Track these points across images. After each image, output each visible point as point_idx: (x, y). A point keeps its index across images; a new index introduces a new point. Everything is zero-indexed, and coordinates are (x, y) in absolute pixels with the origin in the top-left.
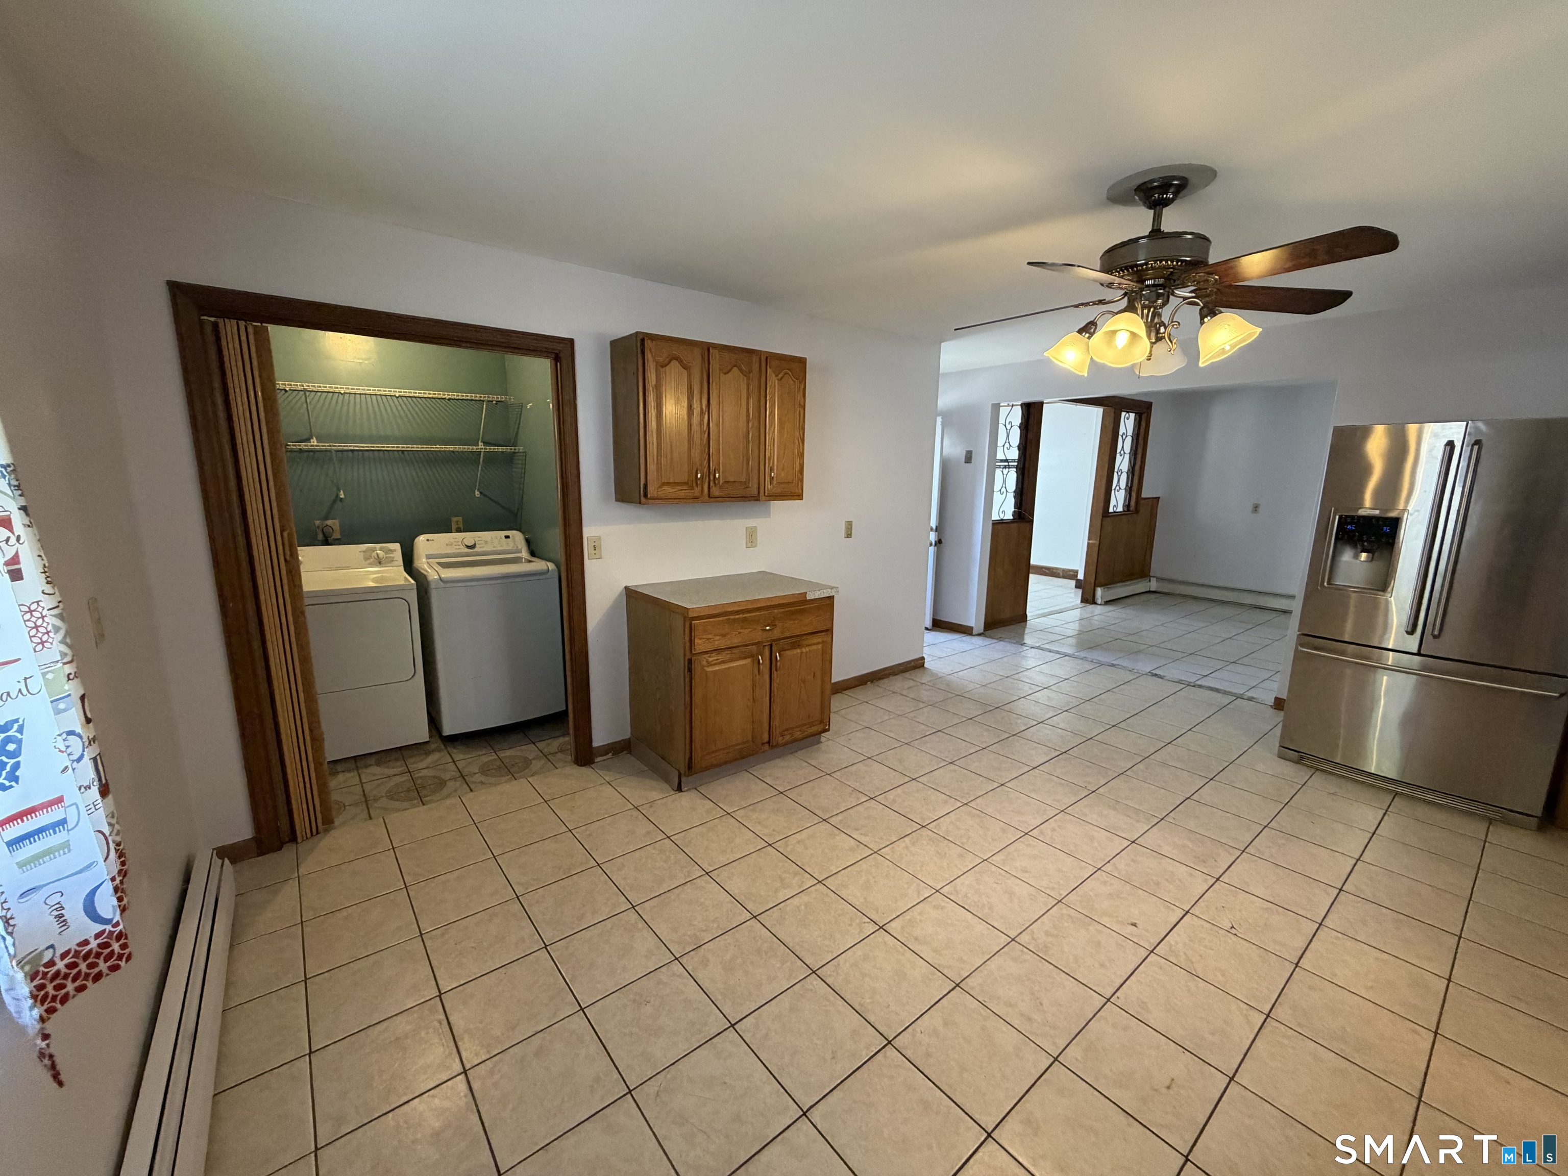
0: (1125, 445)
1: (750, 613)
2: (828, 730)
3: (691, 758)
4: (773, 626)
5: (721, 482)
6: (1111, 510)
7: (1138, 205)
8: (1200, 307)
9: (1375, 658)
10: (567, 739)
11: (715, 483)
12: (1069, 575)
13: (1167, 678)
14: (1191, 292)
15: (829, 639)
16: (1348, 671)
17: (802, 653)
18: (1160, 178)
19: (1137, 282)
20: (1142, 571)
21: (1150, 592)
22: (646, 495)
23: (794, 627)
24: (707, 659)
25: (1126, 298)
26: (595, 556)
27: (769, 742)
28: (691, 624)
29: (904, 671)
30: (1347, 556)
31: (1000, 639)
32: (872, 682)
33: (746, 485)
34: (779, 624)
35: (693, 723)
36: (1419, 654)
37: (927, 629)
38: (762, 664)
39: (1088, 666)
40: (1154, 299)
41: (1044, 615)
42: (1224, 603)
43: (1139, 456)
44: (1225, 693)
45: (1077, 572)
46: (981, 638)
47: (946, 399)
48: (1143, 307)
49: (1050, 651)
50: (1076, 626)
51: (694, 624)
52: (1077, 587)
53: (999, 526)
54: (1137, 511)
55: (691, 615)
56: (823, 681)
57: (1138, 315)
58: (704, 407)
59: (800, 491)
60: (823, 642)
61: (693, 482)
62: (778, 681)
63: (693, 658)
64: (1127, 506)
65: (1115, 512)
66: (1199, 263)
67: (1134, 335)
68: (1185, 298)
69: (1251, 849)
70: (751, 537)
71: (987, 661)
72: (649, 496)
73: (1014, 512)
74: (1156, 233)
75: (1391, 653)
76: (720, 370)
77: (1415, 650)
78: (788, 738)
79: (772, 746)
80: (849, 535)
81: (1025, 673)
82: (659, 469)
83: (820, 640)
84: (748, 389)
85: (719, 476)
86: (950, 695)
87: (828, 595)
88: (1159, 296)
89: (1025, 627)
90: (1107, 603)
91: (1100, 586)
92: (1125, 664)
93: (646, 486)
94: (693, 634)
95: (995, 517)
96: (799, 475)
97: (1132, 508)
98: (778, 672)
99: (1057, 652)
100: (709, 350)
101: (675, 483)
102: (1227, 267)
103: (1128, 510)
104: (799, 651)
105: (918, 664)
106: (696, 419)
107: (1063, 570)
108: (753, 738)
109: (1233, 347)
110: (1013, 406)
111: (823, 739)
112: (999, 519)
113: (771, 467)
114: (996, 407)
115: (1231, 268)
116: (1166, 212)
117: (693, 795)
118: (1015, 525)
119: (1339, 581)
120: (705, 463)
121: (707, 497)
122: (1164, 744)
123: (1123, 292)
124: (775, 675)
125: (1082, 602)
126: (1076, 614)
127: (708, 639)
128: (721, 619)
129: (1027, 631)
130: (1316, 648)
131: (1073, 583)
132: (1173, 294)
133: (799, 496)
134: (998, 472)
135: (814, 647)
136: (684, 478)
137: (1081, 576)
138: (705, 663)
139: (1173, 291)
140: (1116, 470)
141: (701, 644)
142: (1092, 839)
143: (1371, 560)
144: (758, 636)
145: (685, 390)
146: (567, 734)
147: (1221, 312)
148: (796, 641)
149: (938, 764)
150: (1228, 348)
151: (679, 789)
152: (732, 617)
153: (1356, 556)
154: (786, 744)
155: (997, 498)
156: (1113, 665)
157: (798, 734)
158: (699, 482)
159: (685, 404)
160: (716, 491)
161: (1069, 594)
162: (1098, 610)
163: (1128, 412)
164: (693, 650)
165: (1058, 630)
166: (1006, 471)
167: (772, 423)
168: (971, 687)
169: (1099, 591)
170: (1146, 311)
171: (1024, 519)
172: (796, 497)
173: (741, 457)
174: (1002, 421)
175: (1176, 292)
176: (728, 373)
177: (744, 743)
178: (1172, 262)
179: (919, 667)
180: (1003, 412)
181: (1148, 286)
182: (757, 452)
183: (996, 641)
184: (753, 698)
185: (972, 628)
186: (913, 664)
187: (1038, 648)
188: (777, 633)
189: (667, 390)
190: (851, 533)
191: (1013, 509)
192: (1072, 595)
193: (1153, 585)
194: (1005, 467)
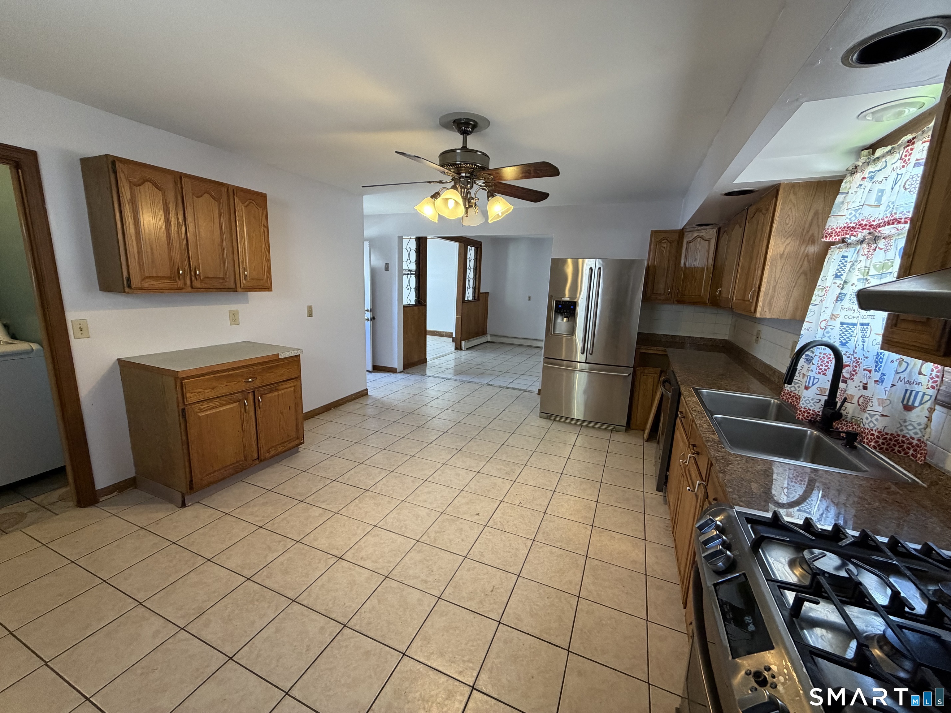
0: (471, 264)
1: (234, 371)
2: (303, 443)
3: (191, 481)
4: (254, 378)
5: (202, 278)
6: (466, 299)
7: (455, 131)
8: (487, 192)
9: (573, 366)
10: (69, 488)
11: (196, 278)
12: (449, 335)
13: (495, 385)
14: (483, 183)
15: (299, 383)
16: (564, 374)
17: (278, 394)
18: (465, 119)
19: (457, 173)
20: (483, 332)
21: (487, 342)
22: (129, 286)
23: (272, 377)
24: (200, 407)
25: (453, 181)
26: (81, 336)
27: (258, 458)
28: (182, 383)
29: (354, 399)
30: (559, 320)
31: (412, 374)
32: (334, 408)
33: (224, 279)
34: (259, 377)
35: (191, 455)
36: (586, 363)
37: (368, 371)
38: (247, 405)
39: (457, 384)
40: (466, 184)
41: (436, 358)
42: (519, 345)
43: (478, 270)
44: (519, 390)
45: (452, 333)
46: (402, 374)
47: (369, 231)
48: (461, 188)
49: (439, 378)
50: (453, 363)
51: (185, 382)
52: (453, 341)
53: (408, 308)
54: (478, 300)
55: (181, 376)
56: (296, 411)
57: (458, 191)
58: (181, 221)
59: (270, 285)
60: (295, 386)
61: (174, 276)
62: (261, 416)
63: (186, 408)
64: (474, 297)
65: (468, 300)
66: (484, 168)
67: (456, 202)
68: (481, 186)
69: (528, 464)
70: (234, 318)
71: (405, 387)
72: (133, 287)
73: (416, 300)
74: (464, 148)
75: (578, 363)
76: (193, 194)
77: (585, 361)
78: (273, 453)
79: (261, 460)
80: (310, 315)
81: (426, 391)
82: (141, 265)
83: (292, 385)
84: (220, 211)
85: (200, 273)
86: (383, 409)
87: (295, 355)
88: (468, 183)
89: (426, 366)
90: (468, 349)
91: (463, 340)
92: (475, 381)
93: (129, 279)
94: (184, 390)
95: (405, 303)
96: (268, 274)
97: (476, 298)
98: (261, 409)
99: (442, 378)
100: (181, 178)
101: (157, 277)
102: (497, 172)
103: (475, 299)
104: (276, 393)
105: (364, 394)
106: (174, 229)
107: (446, 333)
108: (244, 457)
109: (503, 214)
110: (410, 238)
111: (300, 449)
112: (407, 304)
113: (244, 268)
114: (401, 239)
115: (498, 173)
116: (469, 138)
117: (197, 506)
118: (416, 308)
119: (557, 332)
120: (186, 262)
121: (190, 288)
122: (492, 419)
123: (451, 178)
124: (259, 412)
125: (455, 349)
126: (453, 356)
127: (199, 392)
128: (210, 377)
129: (427, 367)
130: (551, 364)
131: (451, 339)
132: (475, 183)
133: (269, 288)
134: (405, 277)
135: (289, 390)
136: (167, 273)
137: (454, 336)
138: (197, 410)
139: (475, 181)
140: (467, 277)
141: (191, 397)
142: (459, 475)
143: (568, 321)
144: (243, 386)
145: (161, 206)
146: (66, 484)
147: (496, 196)
148: (273, 387)
149: (376, 451)
150: (500, 215)
151: (184, 505)
152: (219, 375)
153: (563, 320)
154: (273, 456)
155: (405, 292)
156: (470, 382)
157: (280, 449)
158: (181, 277)
159: (162, 217)
160: (197, 284)
161: (448, 345)
162: (463, 353)
163: (471, 246)
164: (186, 402)
165: (443, 366)
166: (409, 276)
167: (242, 237)
168: (396, 403)
169: (463, 343)
170: (463, 190)
171: (421, 304)
172: (267, 290)
173: (218, 260)
174: (404, 246)
175: (476, 182)
176: (201, 196)
177: (237, 462)
178: (472, 165)
179: (365, 395)
180: (405, 242)
181: (462, 177)
182: (231, 257)
183: (410, 375)
184: (242, 429)
185: (396, 369)
186: (360, 393)
187: (433, 376)
188: (258, 383)
189: (143, 207)
190: (312, 313)
191: (415, 298)
192: (451, 346)
193: (489, 338)
194: (408, 274)
